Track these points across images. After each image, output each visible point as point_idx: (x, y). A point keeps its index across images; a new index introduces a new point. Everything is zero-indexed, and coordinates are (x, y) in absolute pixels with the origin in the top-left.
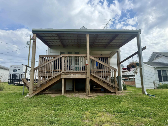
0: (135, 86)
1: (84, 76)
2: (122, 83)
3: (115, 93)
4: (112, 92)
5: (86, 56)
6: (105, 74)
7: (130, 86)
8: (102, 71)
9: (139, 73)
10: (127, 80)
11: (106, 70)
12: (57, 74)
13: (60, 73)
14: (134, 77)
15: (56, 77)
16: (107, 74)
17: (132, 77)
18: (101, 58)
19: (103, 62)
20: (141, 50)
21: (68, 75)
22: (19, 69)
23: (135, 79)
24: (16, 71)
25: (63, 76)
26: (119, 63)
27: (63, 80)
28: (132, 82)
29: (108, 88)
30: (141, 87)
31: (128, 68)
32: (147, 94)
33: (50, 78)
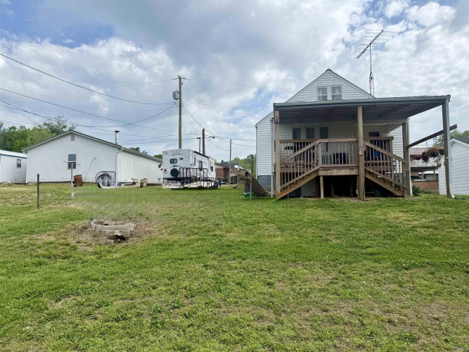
0: (438, 193)
1: (354, 173)
2: (411, 184)
3: (403, 196)
4: (398, 195)
5: (357, 141)
6: (384, 168)
7: (426, 193)
8: (380, 164)
9: (443, 168)
10: (418, 178)
11: (385, 162)
12: (313, 170)
13: (316, 168)
14: (436, 172)
15: (310, 174)
16: (387, 168)
17: (431, 172)
18: (378, 141)
19: (382, 147)
20: (448, 129)
21: (329, 172)
22: (182, 159)
23: (437, 175)
24: (175, 161)
25: (322, 173)
26: (407, 147)
27: (321, 179)
28: (431, 183)
29: (392, 190)
30: (446, 193)
31: (425, 157)
32: (453, 197)
33: (303, 175)
